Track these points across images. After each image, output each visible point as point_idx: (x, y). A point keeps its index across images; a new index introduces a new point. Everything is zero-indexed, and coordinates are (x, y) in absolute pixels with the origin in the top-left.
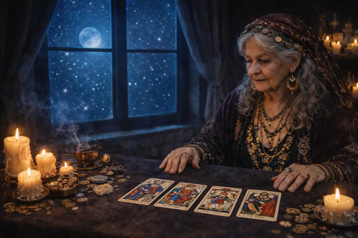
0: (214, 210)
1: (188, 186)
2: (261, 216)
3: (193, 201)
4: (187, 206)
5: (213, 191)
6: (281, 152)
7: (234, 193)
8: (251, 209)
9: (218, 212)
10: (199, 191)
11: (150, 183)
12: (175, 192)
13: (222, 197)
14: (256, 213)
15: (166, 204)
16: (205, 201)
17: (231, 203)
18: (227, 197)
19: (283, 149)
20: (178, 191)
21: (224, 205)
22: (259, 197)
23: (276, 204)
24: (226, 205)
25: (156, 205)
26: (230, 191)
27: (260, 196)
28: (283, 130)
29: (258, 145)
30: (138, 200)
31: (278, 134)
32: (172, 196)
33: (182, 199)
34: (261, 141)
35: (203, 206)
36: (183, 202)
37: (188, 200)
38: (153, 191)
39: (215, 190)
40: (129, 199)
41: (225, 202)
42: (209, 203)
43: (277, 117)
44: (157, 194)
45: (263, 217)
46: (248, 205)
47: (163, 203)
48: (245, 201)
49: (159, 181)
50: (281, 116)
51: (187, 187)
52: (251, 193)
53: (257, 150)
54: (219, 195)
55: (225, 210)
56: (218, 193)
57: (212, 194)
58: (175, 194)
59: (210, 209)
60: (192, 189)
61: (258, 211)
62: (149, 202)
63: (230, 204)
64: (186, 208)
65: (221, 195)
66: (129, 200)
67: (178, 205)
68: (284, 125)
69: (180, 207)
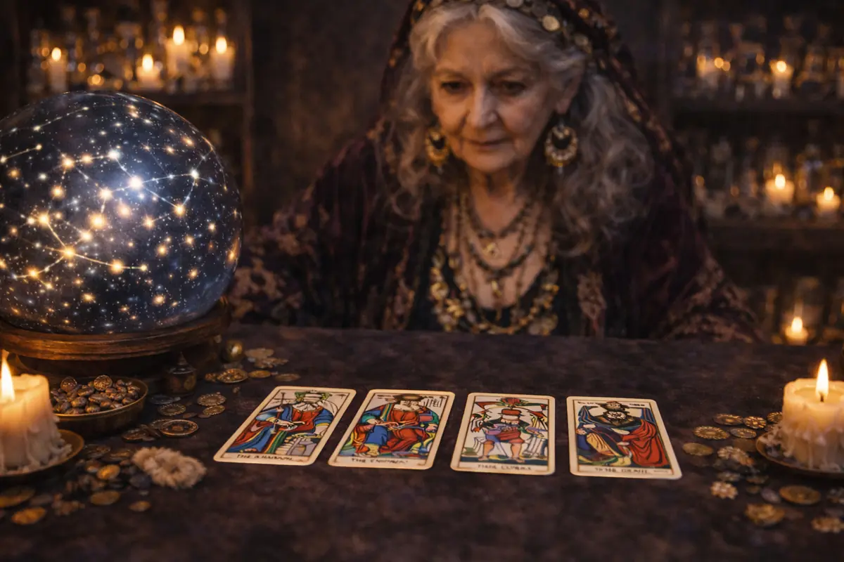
0: (504, 460)
1: (399, 399)
2: (638, 469)
3: (433, 441)
4: (423, 455)
5: (478, 410)
6: (531, 317)
7: (538, 409)
8: (599, 450)
9: (520, 466)
10: (437, 410)
11: (285, 402)
12: (372, 421)
13: (510, 424)
14: (620, 460)
15: (362, 457)
16: (468, 439)
17: (539, 436)
18: (522, 423)
19: (534, 310)
20: (377, 418)
21: (524, 446)
22: (605, 415)
23: (657, 432)
24: (530, 445)
25: (335, 461)
26: (523, 405)
27: (608, 412)
28: (529, 260)
29: (467, 304)
30: (274, 453)
31: (517, 271)
32: (367, 433)
33: (400, 440)
34: (472, 291)
35: (470, 451)
36: (409, 448)
37: (420, 439)
38: (306, 422)
39: (482, 404)
40: (244, 452)
41: (524, 436)
42: (484, 443)
43: (511, 228)
44: (325, 431)
45: (644, 469)
46: (589, 440)
47: (353, 455)
48: (576, 430)
49: (309, 393)
50: (520, 226)
51: (399, 403)
52: (579, 407)
53: (463, 318)
54: (500, 416)
55: (534, 458)
56: (495, 413)
57: (477, 416)
58: (375, 426)
59: (491, 458)
60: (416, 408)
61: (623, 455)
62: (309, 456)
63: (538, 440)
64: (422, 461)
65: (504, 416)
66: (247, 455)
67: (395, 454)
68: (532, 248)
69: (404, 460)
